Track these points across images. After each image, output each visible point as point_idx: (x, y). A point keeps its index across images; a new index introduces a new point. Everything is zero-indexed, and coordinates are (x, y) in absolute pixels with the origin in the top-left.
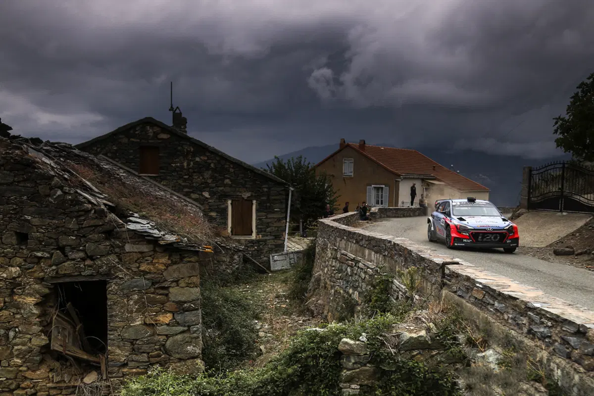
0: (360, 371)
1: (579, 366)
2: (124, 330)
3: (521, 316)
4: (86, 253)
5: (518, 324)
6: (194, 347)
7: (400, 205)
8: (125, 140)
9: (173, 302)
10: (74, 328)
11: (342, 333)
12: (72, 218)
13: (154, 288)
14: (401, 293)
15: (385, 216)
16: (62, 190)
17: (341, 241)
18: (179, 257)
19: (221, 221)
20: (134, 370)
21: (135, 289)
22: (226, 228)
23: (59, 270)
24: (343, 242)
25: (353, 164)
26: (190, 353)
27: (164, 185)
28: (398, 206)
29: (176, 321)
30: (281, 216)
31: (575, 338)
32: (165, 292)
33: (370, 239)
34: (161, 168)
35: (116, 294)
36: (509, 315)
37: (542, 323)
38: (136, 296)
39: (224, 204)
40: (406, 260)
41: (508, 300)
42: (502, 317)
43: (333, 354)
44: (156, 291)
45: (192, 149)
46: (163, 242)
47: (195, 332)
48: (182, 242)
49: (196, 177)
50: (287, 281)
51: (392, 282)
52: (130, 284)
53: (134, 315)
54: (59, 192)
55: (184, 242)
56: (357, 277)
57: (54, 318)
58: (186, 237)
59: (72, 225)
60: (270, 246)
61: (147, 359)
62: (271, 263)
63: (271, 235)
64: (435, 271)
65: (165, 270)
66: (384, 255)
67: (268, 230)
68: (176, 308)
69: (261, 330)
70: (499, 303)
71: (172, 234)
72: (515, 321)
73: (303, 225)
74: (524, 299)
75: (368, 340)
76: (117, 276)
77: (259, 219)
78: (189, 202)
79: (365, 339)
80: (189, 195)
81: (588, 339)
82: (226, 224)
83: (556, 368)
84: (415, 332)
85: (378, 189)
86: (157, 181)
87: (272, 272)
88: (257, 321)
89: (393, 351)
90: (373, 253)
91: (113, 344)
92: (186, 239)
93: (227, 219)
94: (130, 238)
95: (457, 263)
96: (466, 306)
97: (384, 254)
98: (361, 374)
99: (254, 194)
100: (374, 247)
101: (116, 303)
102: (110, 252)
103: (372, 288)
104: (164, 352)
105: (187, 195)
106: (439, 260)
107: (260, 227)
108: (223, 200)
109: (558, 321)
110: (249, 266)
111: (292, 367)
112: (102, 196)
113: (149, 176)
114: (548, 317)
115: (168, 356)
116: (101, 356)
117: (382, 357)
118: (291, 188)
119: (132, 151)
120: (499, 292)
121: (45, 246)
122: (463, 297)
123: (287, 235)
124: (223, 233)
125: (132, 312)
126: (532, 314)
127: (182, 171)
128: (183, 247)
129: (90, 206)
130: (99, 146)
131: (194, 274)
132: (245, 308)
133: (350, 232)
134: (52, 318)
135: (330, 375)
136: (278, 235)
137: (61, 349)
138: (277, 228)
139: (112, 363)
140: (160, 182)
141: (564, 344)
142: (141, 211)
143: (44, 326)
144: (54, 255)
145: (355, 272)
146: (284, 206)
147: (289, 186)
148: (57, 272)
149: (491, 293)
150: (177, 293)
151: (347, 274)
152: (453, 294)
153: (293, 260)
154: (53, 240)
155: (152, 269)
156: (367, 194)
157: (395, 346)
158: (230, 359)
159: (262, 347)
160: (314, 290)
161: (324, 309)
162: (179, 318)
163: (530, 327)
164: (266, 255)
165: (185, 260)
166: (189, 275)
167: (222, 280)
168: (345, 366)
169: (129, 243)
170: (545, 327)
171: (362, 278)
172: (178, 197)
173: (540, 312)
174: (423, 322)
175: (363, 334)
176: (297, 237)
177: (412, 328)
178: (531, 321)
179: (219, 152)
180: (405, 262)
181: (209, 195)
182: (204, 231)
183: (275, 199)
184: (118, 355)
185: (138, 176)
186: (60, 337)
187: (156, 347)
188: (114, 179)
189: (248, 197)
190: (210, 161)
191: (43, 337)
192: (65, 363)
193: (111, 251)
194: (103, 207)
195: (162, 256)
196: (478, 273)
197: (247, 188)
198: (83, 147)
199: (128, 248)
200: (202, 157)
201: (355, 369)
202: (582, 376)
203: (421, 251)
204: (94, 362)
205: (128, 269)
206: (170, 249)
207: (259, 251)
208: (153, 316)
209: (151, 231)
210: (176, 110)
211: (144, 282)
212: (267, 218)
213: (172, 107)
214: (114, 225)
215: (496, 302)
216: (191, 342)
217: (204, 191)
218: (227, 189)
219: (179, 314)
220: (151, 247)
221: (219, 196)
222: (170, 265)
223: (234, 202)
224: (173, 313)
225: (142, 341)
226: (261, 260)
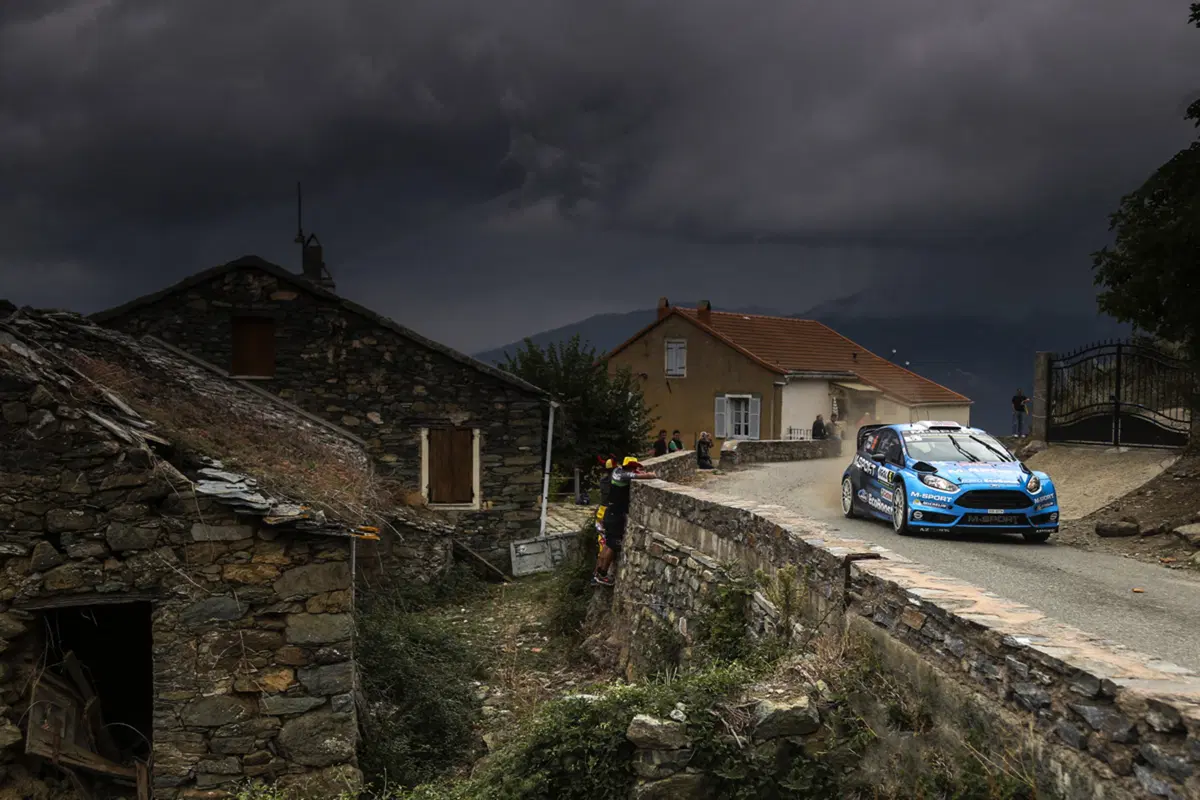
0: (674, 782)
1: (1104, 765)
2: (189, 707)
3: (995, 664)
4: (107, 545)
5: (988, 681)
6: (339, 739)
7: (784, 436)
8: (201, 305)
9: (295, 645)
10: (80, 706)
11: (635, 702)
12: (76, 471)
13: (254, 616)
14: (768, 619)
15: (753, 458)
16: (55, 414)
17: (652, 511)
18: (307, 551)
19: (408, 472)
20: (210, 793)
21: (213, 619)
22: (417, 488)
23: (48, 582)
24: (657, 514)
25: (684, 352)
26: (331, 753)
27: (285, 399)
28: (780, 438)
29: (301, 685)
30: (535, 462)
31: (1095, 708)
32: (278, 624)
33: (708, 507)
34: (278, 363)
35: (172, 630)
36: (971, 662)
37: (1033, 678)
38: (216, 634)
39: (412, 438)
40: (777, 549)
41: (968, 631)
42: (958, 666)
43: (616, 747)
44: (259, 623)
45: (345, 323)
46: (273, 519)
47: (341, 708)
48: (314, 520)
49: (353, 382)
50: (546, 597)
51: (752, 597)
52: (203, 610)
53: (210, 674)
54: (48, 417)
55: (317, 518)
56: (683, 586)
57: (34, 686)
58: (322, 508)
59: (77, 485)
60: (509, 525)
61: (237, 769)
62: (513, 559)
63: (512, 502)
64: (831, 573)
65: (278, 577)
66: (737, 542)
67: (506, 490)
68: (301, 658)
69: (487, 702)
70: (953, 638)
71: (293, 503)
72: (984, 673)
73: (582, 479)
74: (998, 629)
75: (688, 718)
76: (175, 593)
77: (486, 468)
78: (340, 435)
79: (681, 716)
80: (339, 419)
81: (1119, 711)
82: (417, 479)
83: (1060, 770)
84: (787, 700)
85: (737, 402)
86: (270, 390)
87: (515, 578)
88: (478, 683)
89: (739, 739)
90: (715, 537)
91: (166, 738)
92: (321, 512)
93: (420, 469)
94: (204, 512)
95: (876, 557)
96: (891, 645)
97: (736, 538)
98: (676, 788)
99: (475, 417)
100: (717, 523)
101: (172, 649)
102: (159, 542)
103: (712, 610)
104: (275, 752)
105: (335, 418)
106: (839, 551)
107: (489, 484)
108: (410, 430)
109: (1063, 673)
110: (465, 567)
111: (533, 776)
112: (144, 425)
114: (1043, 665)
115: (283, 761)
116: (137, 764)
117: (718, 752)
118: (552, 402)
119: (215, 327)
120: (952, 614)
121: (15, 531)
122: (885, 627)
123: (545, 501)
124: (412, 499)
125: (207, 668)
126: (1013, 660)
127: (324, 369)
128: (317, 529)
129: (117, 445)
130: (143, 316)
131: (342, 585)
132: (455, 656)
133: (669, 495)
134: (29, 687)
135: (610, 791)
136: (525, 502)
137: (48, 752)
138: (524, 487)
139: (161, 779)
140: (276, 393)
141: (1074, 720)
142: (229, 456)
143: (12, 705)
144: (36, 550)
145: (680, 577)
146: (538, 440)
147: (549, 398)
148: (42, 587)
149: (937, 617)
150: (302, 627)
151: (664, 581)
152: (866, 620)
153: (558, 552)
154: (34, 519)
155: (249, 576)
156: (716, 413)
157: (746, 728)
158: (418, 764)
159: (487, 738)
160: (600, 615)
161: (618, 654)
162: (307, 678)
163: (1010, 687)
164: (502, 544)
165: (320, 556)
166: (328, 589)
167: (407, 597)
168: (640, 772)
169: (200, 521)
170: (1038, 686)
171: (693, 589)
172: (315, 423)
173: (1026, 655)
174: (805, 679)
175: (680, 704)
176: (568, 505)
177: (780, 691)
178: (1013, 673)
179: (401, 328)
180: (777, 555)
181: (382, 419)
182: (363, 496)
183: (519, 427)
184: (174, 762)
185: (229, 380)
186: (46, 727)
187: (258, 742)
188: (174, 387)
189: (464, 423)
190: (381, 348)
191: (8, 727)
192: (57, 783)
193: (162, 540)
194: (144, 447)
195: (271, 549)
196: (915, 577)
197: (460, 403)
198: (106, 320)
199: (198, 532)
200: (365, 340)
201: (661, 778)
202: (1108, 786)
203: (807, 533)
204: (122, 777)
205: (199, 577)
206: (290, 534)
207: (488, 537)
208: (251, 677)
209: (248, 498)
210: (309, 241)
211: (233, 604)
212: (503, 466)
213: (300, 235)
214: (166, 486)
215: (946, 636)
216: (333, 729)
217: (371, 411)
218: (419, 406)
219: (307, 670)
220: (248, 530)
221: (403, 420)
222: (288, 567)
223: (434, 432)
224: (294, 668)
225: (228, 729)
226: (491, 555)
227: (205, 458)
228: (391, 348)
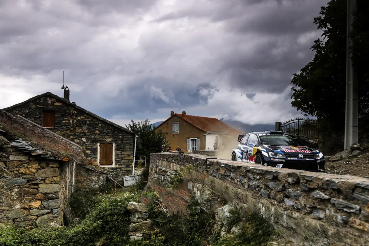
0: (143, 224)
1: (275, 201)
2: (8, 212)
3: (244, 178)
5: (242, 184)
6: (55, 223)
7: (206, 150)
8: (34, 106)
9: (42, 193)
13: (29, 184)
17: (159, 161)
18: (45, 164)
19: (93, 156)
21: (16, 185)
22: (96, 161)
27: (57, 134)
29: (43, 206)
30: (131, 153)
32: (36, 187)
33: (173, 156)
34: (56, 124)
35: (3, 188)
37: (254, 178)
38: (17, 189)
39: (95, 146)
40: (189, 163)
42: (234, 182)
44: (30, 186)
45: (75, 112)
46: (34, 154)
47: (55, 213)
48: (48, 154)
49: (77, 129)
52: (12, 182)
53: (15, 202)
60: (123, 171)
62: (124, 182)
63: (124, 165)
64: (202, 165)
65: (36, 172)
66: (180, 165)
67: (122, 161)
68: (43, 197)
71: (42, 150)
72: (241, 182)
73: (147, 161)
74: (245, 166)
76: (4, 176)
77: (117, 155)
78: (73, 144)
80: (74, 140)
81: (279, 181)
82: (96, 158)
85: (193, 140)
86: (53, 131)
87: (125, 187)
90: (175, 165)
91: (1, 221)
92: (50, 152)
93: (97, 155)
94: (13, 152)
95: (215, 158)
96: (216, 181)
97: (180, 163)
98: (143, 226)
99: (114, 140)
100: (175, 160)
101: (3, 194)
104: (35, 226)
105: (72, 140)
107: (117, 159)
108: (94, 143)
109: (263, 174)
110: (110, 183)
113: (48, 129)
114: (257, 173)
117: (157, 214)
118: (136, 136)
119: (38, 113)
122: (215, 177)
123: (134, 165)
124: (94, 163)
125: (13, 200)
126: (249, 174)
127: (69, 125)
128: (48, 157)
130: (17, 110)
131: (55, 175)
136: (128, 165)
138: (128, 160)
140: (55, 132)
141: (266, 189)
145: (165, 178)
146: (132, 147)
147: (135, 134)
149: (229, 168)
150: (44, 188)
152: (210, 176)
155: (27, 171)
156: (187, 143)
162: (45, 204)
163: (248, 184)
164: (121, 177)
165: (49, 166)
166: (52, 176)
168: (132, 221)
169: (12, 154)
170: (256, 181)
171: (169, 181)
172: (66, 141)
173: (253, 171)
178: (249, 179)
179: (92, 114)
181: (86, 140)
183: (126, 143)
185: (41, 128)
187: (30, 223)
189: (110, 141)
190: (86, 120)
195: (34, 163)
197: (109, 136)
199: (11, 158)
200: (81, 117)
201: (138, 222)
202: (276, 207)
205: (11, 171)
206: (39, 159)
207: (117, 175)
208: (28, 203)
209: (27, 147)
210: (66, 88)
211: (22, 180)
212: (122, 154)
213: (63, 87)
214: (3, 143)
215: (231, 174)
216: (53, 220)
217: (83, 138)
218: (97, 137)
219: (45, 201)
220: (27, 158)
221: (92, 141)
222: (39, 169)
223: (101, 144)
224: (41, 200)
225: (20, 219)
226: (118, 180)
227: (17, 137)
228: (89, 120)
